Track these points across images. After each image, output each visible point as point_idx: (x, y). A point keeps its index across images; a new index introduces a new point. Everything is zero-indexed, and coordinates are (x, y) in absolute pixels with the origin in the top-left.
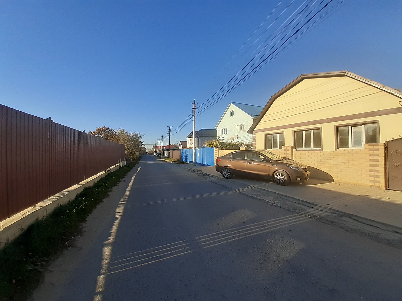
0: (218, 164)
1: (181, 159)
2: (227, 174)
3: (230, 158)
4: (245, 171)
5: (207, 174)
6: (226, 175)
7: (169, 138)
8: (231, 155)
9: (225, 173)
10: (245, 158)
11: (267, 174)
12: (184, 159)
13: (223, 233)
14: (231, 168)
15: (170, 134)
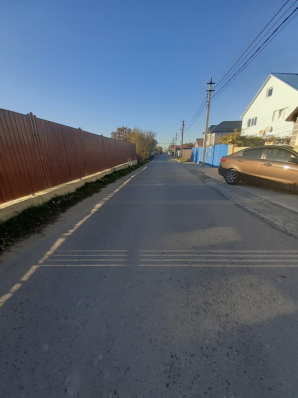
0: (222, 166)
1: (191, 160)
2: (232, 178)
3: (238, 158)
4: (258, 176)
5: (208, 177)
6: (229, 180)
7: (182, 135)
8: (242, 152)
9: (229, 178)
10: (262, 158)
11: (292, 182)
12: (195, 159)
13: (174, 253)
14: (237, 171)
15: (183, 130)
